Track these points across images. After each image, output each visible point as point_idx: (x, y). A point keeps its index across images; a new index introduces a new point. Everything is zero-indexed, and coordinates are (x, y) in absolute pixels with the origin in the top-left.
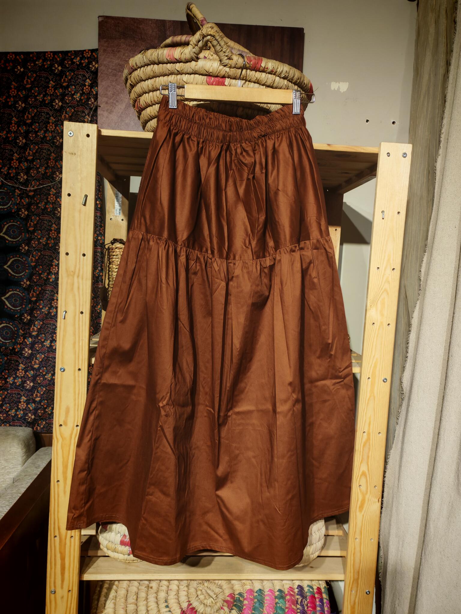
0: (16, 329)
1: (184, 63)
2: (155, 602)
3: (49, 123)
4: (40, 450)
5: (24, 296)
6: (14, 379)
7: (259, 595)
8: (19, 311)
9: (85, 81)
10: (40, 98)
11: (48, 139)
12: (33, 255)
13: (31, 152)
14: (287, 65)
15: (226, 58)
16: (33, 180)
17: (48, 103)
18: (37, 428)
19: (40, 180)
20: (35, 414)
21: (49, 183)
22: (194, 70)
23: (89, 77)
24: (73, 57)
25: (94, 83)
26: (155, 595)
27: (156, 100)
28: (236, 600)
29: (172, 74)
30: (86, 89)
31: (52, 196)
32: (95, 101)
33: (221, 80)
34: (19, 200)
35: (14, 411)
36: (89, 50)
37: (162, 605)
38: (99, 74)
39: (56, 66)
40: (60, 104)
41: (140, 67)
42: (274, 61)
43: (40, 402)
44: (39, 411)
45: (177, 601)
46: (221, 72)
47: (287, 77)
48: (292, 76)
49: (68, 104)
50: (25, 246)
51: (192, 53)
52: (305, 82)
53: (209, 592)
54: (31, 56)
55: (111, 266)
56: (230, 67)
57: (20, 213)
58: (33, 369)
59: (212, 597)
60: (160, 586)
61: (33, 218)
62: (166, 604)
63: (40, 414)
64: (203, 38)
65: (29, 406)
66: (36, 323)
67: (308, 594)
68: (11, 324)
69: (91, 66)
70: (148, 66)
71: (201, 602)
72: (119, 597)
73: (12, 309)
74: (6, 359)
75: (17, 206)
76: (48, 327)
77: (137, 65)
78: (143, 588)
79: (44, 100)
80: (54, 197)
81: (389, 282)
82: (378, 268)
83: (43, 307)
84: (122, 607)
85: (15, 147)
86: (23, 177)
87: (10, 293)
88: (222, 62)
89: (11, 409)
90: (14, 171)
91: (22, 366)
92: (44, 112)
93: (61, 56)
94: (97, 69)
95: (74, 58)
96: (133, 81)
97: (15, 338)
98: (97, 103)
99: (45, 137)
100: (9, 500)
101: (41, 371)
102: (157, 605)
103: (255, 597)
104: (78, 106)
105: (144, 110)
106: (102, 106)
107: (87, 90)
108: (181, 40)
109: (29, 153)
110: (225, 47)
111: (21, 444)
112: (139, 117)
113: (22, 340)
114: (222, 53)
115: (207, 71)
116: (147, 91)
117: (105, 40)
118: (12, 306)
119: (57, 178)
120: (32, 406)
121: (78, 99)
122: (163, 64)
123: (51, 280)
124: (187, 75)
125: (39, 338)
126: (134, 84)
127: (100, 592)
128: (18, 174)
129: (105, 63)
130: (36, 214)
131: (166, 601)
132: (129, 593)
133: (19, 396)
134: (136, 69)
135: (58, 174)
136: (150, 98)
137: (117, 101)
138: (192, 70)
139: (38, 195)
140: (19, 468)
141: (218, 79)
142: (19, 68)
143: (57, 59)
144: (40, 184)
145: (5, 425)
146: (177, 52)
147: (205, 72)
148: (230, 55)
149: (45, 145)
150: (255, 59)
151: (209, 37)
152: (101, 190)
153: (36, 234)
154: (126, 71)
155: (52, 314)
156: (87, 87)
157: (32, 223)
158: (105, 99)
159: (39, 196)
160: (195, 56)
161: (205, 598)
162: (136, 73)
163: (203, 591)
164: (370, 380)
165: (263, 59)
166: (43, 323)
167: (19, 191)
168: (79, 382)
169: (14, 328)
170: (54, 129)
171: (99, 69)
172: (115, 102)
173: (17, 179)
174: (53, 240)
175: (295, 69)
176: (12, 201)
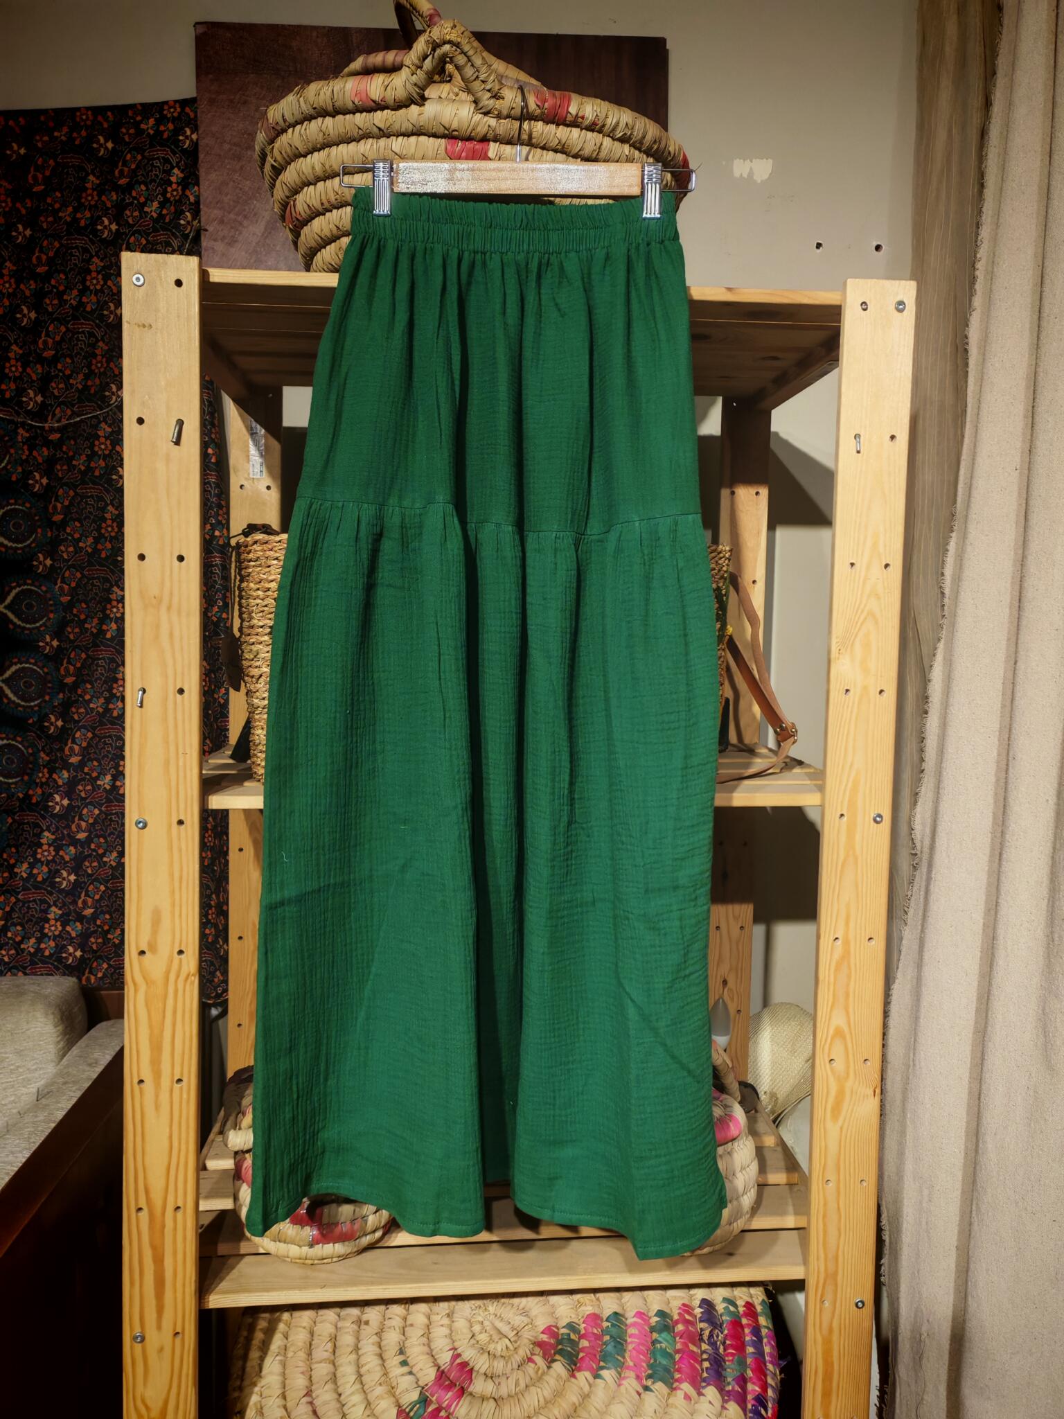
0: (30, 751)
1: (392, 110)
2: (376, 1355)
3: (89, 272)
4: (99, 1026)
5: (47, 674)
6: (32, 866)
7: (613, 1325)
8: (36, 708)
9: (169, 173)
10: (66, 215)
11: (88, 309)
12: (63, 578)
13: (50, 341)
14: (627, 110)
15: (489, 95)
16: (59, 405)
17: (86, 226)
18: (88, 979)
19: (73, 405)
20: (82, 946)
21: (95, 410)
22: (418, 126)
23: (178, 163)
24: (139, 118)
25: (191, 178)
26: (375, 1339)
27: (333, 199)
28: (563, 1339)
29: (366, 136)
30: (173, 190)
31: (103, 440)
32: (194, 219)
33: (478, 146)
34: (27, 453)
35: (33, 941)
36: (176, 101)
37: (393, 1361)
38: (201, 156)
39: (102, 139)
40: (114, 227)
41: (293, 126)
42: (599, 101)
43: (94, 917)
44: (93, 940)
45: (426, 1349)
46: (479, 129)
47: (630, 138)
48: (640, 135)
49: (133, 226)
50: (45, 559)
51: (409, 87)
52: (671, 149)
53: (499, 1325)
54: (42, 118)
55: (244, 585)
56: (499, 117)
57: (31, 482)
58: (75, 842)
59: (506, 1337)
60: (387, 1317)
61: (61, 492)
62: (401, 1358)
63: (94, 947)
64: (434, 50)
65: (68, 928)
66: (78, 735)
67: (726, 1318)
68: (19, 739)
69: (181, 138)
70: (310, 121)
71: (482, 1350)
72: (292, 1349)
73: (19, 705)
74: (10, 820)
75: (21, 465)
76: (105, 743)
77: (285, 121)
78: (347, 1324)
79: (75, 220)
80: (108, 442)
81: (878, 597)
82: (852, 564)
83: (92, 697)
84: (301, 1369)
85: (13, 331)
86: (33, 399)
87: (14, 668)
88: (480, 105)
89: (25, 938)
90: (13, 386)
91: (47, 836)
92: (77, 247)
93: (111, 118)
94: (195, 145)
95: (141, 122)
96: (279, 158)
97: (28, 771)
98: (199, 222)
99: (80, 304)
100: (29, 1138)
101: (93, 846)
102: (380, 1362)
103: (605, 1331)
104: (155, 230)
105: (306, 225)
106: (210, 229)
107: (175, 193)
108: (384, 61)
109: (45, 342)
110: (484, 69)
111: (53, 1013)
112: (295, 244)
113: (47, 776)
114: (477, 83)
115: (447, 126)
116: (311, 178)
117: (211, 76)
118: (18, 698)
119: (114, 398)
120: (75, 929)
121: (155, 215)
122: (344, 114)
123: (108, 636)
124: (400, 138)
125: (86, 770)
126: (280, 164)
127: (249, 1340)
128: (21, 392)
129: (214, 129)
130: (66, 484)
131: (401, 1352)
132: (315, 1338)
133: (44, 906)
134: (284, 131)
135: (114, 388)
136: (318, 194)
137: (245, 217)
138: (411, 126)
139: (69, 438)
140: (51, 1069)
141: (472, 145)
142: (15, 147)
143: (101, 124)
144: (74, 414)
145: (15, 975)
146: (376, 87)
147: (442, 130)
148: (497, 88)
149: (82, 324)
150: (554, 95)
151: (447, 47)
152: (216, 422)
153: (68, 530)
154: (261, 137)
155: (115, 714)
156: (174, 186)
157: (59, 505)
158: (216, 213)
159: (73, 442)
160: (418, 94)
161: (491, 1340)
162: (284, 139)
163: (486, 1323)
164: (845, 819)
165: (573, 96)
166: (95, 736)
167: (27, 432)
168: (180, 850)
169: (27, 748)
170: (102, 286)
171: (201, 143)
172: (240, 218)
173: (20, 404)
174: (110, 542)
175: (647, 120)
176: (11, 455)
